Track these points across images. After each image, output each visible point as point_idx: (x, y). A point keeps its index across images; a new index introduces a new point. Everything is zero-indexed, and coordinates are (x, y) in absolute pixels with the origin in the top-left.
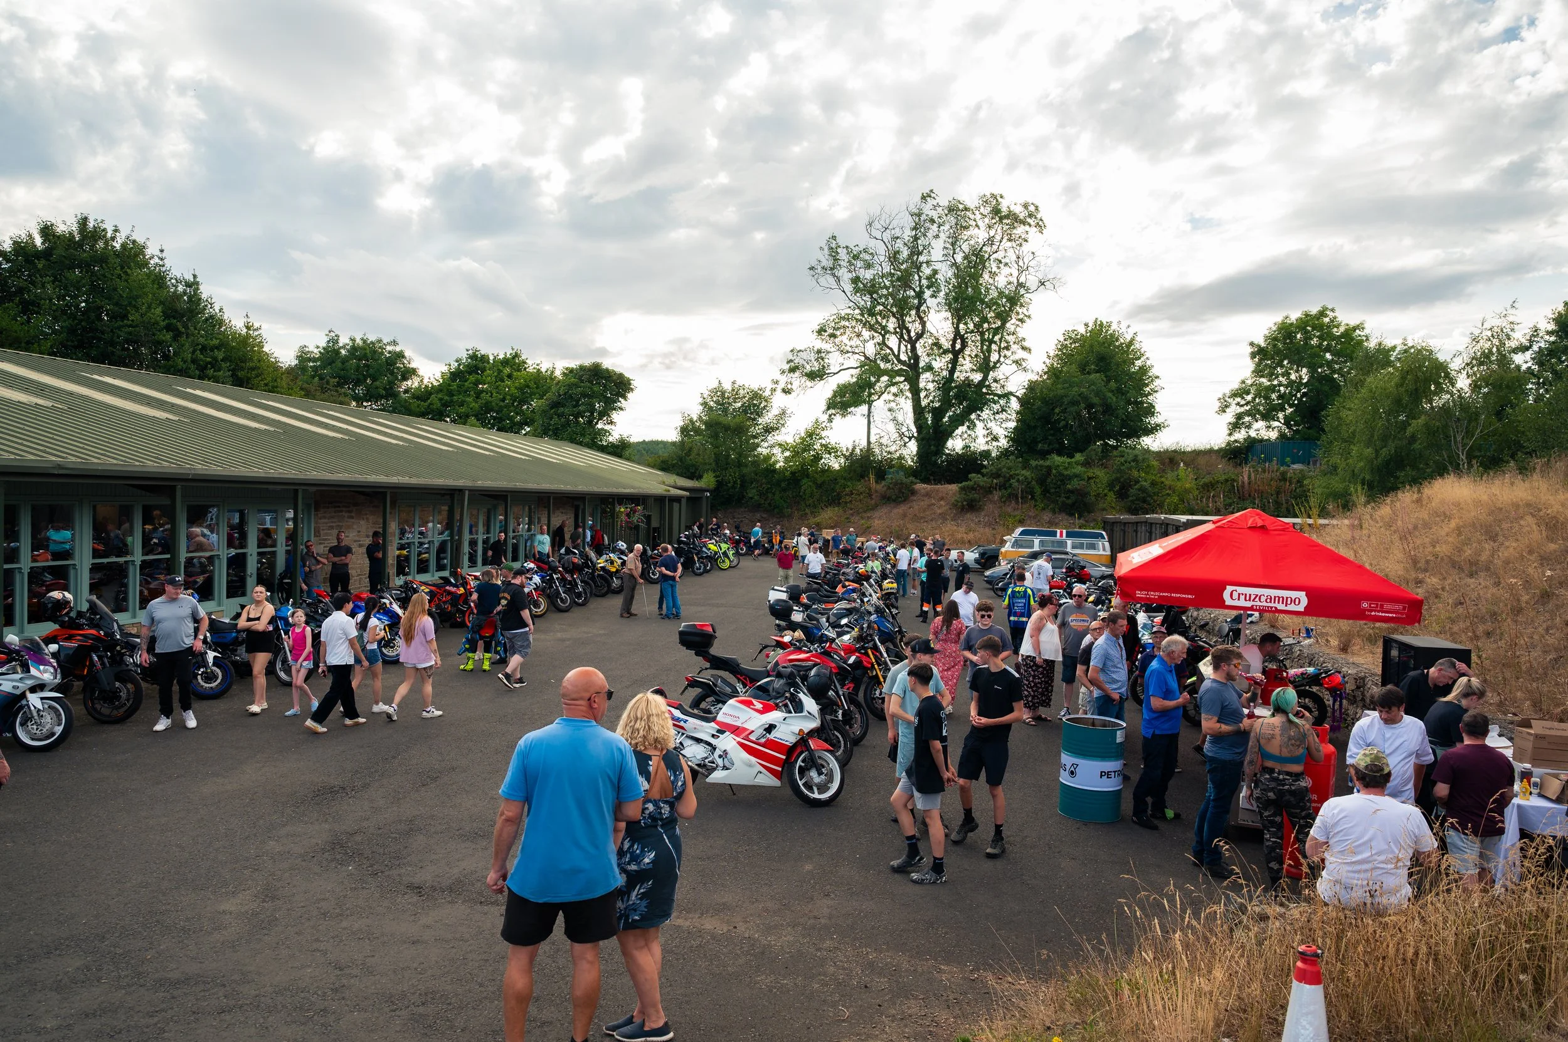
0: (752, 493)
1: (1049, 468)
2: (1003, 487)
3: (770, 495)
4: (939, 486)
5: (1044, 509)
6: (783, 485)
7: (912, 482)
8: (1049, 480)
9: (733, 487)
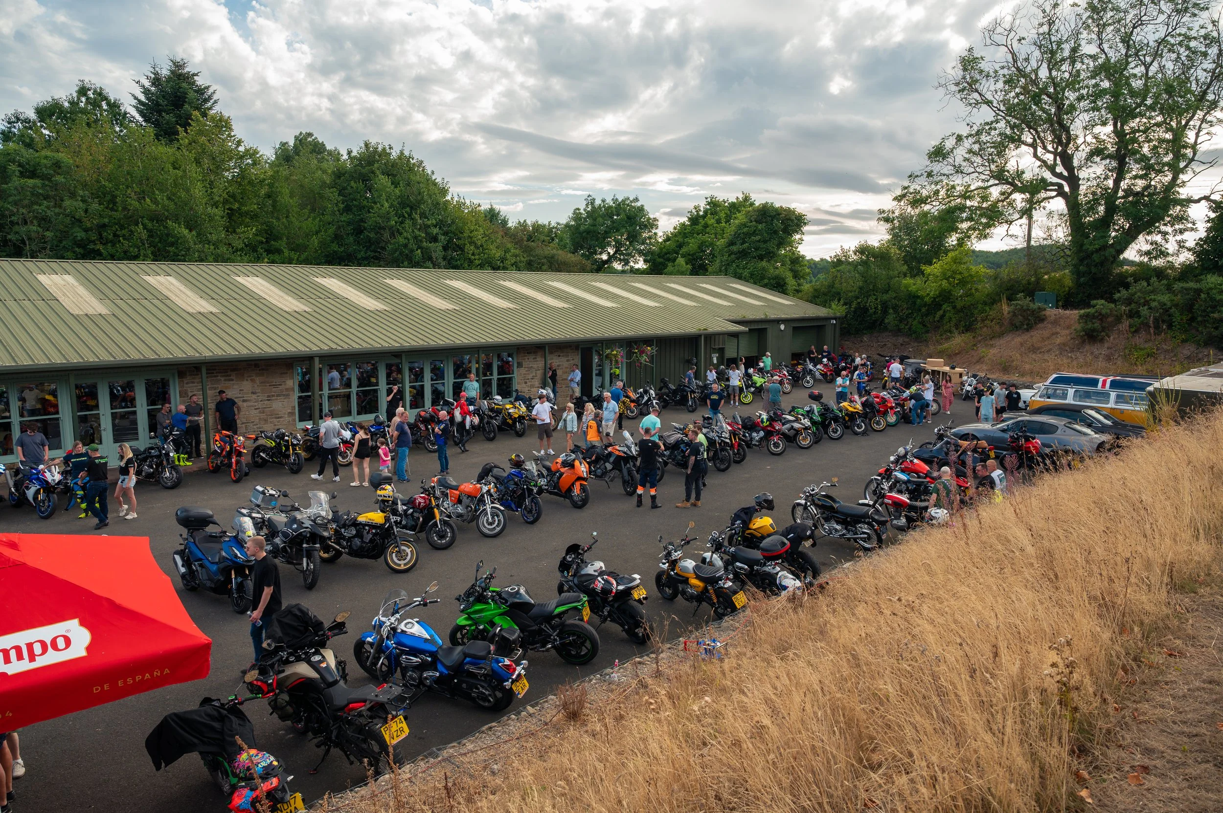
0: (891, 319)
1: (1198, 291)
2: (1131, 315)
3: (910, 320)
4: (1068, 312)
5: (1183, 341)
6: (924, 310)
7: (1039, 308)
8: (1196, 307)
9: (875, 313)
